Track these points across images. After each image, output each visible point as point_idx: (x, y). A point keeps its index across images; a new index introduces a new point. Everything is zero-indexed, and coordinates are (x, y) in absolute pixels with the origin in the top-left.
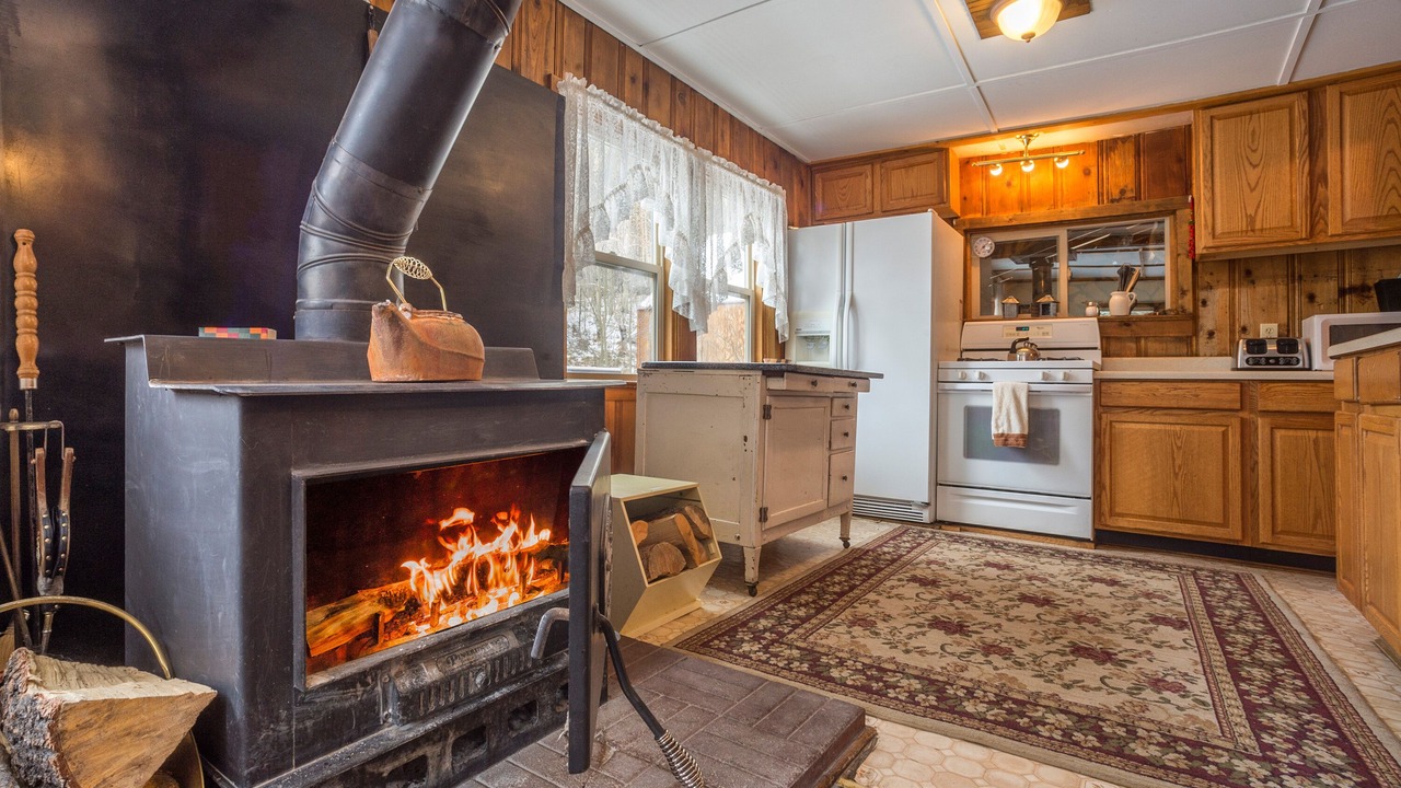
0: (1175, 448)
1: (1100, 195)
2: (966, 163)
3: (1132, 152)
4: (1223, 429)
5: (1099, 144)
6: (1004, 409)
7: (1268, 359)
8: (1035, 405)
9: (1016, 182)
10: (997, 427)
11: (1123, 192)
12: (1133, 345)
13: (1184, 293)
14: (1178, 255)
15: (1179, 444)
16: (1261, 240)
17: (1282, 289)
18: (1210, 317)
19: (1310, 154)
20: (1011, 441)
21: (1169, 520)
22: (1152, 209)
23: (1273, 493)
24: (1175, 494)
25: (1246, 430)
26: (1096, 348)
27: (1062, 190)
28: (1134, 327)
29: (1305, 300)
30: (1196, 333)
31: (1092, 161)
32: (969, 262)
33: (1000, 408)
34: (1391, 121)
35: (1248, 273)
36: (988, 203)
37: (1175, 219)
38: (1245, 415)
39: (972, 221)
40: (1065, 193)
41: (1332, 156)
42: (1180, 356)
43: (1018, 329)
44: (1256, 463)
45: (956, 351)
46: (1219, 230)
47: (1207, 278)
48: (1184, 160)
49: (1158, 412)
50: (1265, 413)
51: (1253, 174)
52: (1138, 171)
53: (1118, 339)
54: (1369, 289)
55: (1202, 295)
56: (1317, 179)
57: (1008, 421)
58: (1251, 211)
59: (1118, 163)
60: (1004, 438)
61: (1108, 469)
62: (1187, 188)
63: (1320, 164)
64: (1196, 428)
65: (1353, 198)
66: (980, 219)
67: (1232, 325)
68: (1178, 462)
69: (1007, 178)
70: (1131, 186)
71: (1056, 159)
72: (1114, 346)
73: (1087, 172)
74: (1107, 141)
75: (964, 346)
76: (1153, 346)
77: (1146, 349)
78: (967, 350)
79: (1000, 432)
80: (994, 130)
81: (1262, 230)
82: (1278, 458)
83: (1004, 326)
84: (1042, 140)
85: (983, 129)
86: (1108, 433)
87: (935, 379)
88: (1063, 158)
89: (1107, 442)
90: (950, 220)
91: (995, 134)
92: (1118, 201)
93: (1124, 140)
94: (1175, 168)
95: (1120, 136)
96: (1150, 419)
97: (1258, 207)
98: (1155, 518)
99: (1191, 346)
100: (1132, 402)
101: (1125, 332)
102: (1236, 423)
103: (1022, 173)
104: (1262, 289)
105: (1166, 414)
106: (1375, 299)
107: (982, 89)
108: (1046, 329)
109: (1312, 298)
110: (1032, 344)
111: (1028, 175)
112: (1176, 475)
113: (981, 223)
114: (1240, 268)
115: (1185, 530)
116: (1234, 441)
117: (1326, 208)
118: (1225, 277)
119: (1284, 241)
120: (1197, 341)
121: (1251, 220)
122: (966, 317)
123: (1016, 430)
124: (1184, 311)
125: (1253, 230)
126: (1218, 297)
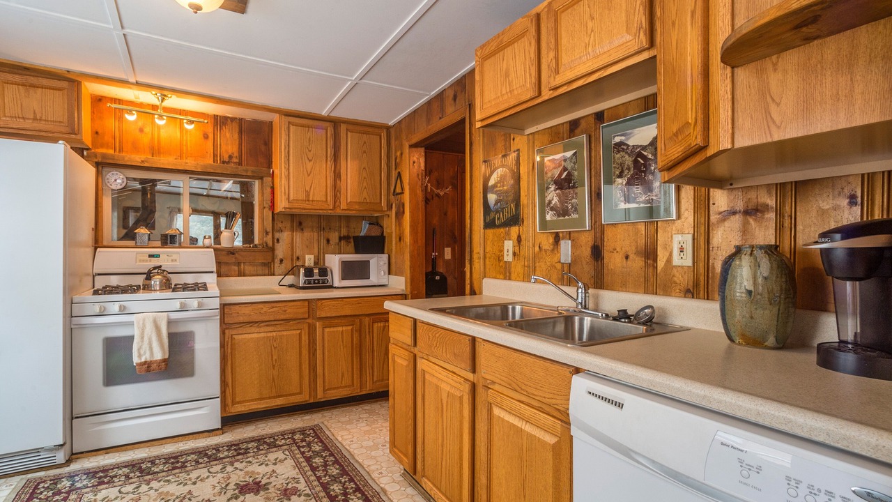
0: (273, 348)
1: (215, 156)
2: (98, 100)
3: (237, 130)
4: (299, 331)
5: (216, 117)
6: (146, 339)
7: (314, 280)
8: (174, 330)
9: (147, 130)
10: (140, 356)
11: (230, 157)
12: (236, 268)
13: (267, 233)
14: (265, 208)
15: (275, 345)
16: (313, 207)
17: (316, 234)
18: (281, 250)
19: (335, 160)
20: (154, 366)
21: (270, 398)
22: (249, 174)
23: (324, 367)
24: (273, 379)
25: (311, 330)
26: (212, 272)
27: (187, 145)
28: (237, 255)
29: (325, 242)
30: (273, 261)
31: (210, 130)
32: (100, 192)
33: (142, 338)
34: (365, 152)
35: (300, 224)
36: (120, 142)
37: (262, 183)
38: (310, 321)
39: (104, 156)
40: (189, 149)
41: (343, 163)
42: (265, 275)
43: (151, 256)
44: (316, 350)
45: (88, 275)
46: (291, 198)
47: (280, 225)
48: (268, 143)
49: (262, 324)
50: (321, 319)
51: (309, 165)
52: (240, 144)
53: (227, 264)
54: (350, 238)
55: (277, 235)
56: (337, 176)
57: (149, 349)
58: (308, 189)
59: (228, 135)
60: (148, 366)
61: (230, 370)
62: (270, 165)
63: (338, 167)
64: (285, 333)
65: (351, 190)
66: (112, 155)
67: (292, 255)
68: (275, 357)
69: (140, 124)
70: (236, 154)
71: (185, 121)
72: (224, 269)
73: (206, 137)
74: (220, 116)
75: (96, 271)
76: (248, 269)
77: (244, 270)
78: (99, 274)
79: (143, 360)
80: (132, 80)
81: (313, 201)
82: (326, 346)
83: (137, 253)
84: (174, 102)
85: (123, 76)
86: (230, 344)
87: (68, 314)
88: (191, 122)
89: (229, 351)
90: (80, 151)
91: (132, 84)
92: (228, 163)
93: (233, 119)
94: (263, 148)
95: (230, 116)
96: (257, 330)
97: (311, 187)
98: (261, 399)
99: (271, 269)
100: (246, 319)
101: (232, 259)
102: (306, 327)
103: (153, 123)
104: (307, 234)
105: (267, 325)
106: (353, 243)
107: (129, 38)
108: (174, 257)
109: (328, 241)
110: (164, 271)
111: (159, 127)
112: (274, 366)
113: (114, 159)
114: (297, 220)
115: (279, 402)
116: (305, 338)
117: (340, 193)
118: (289, 225)
119: (322, 210)
120: (274, 265)
121: (308, 195)
122: (98, 243)
123: (158, 356)
124: (267, 245)
125: (308, 200)
126: (285, 236)
